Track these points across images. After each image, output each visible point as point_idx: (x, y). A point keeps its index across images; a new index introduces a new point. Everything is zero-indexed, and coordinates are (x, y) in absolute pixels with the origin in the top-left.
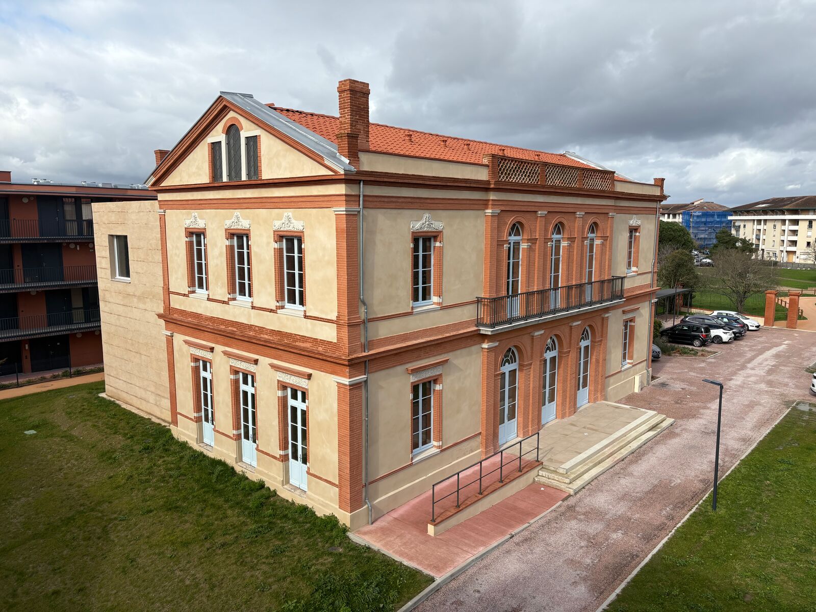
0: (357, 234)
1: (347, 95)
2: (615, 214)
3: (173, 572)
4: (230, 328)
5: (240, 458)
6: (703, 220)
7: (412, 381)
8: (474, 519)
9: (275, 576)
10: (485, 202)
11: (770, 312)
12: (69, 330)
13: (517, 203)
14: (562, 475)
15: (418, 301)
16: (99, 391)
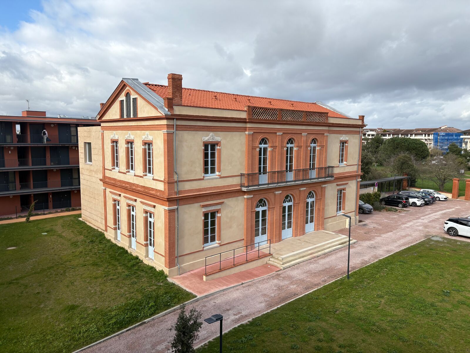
0: (173, 142)
1: (171, 80)
2: (329, 134)
3: (87, 288)
4: (127, 185)
5: (130, 246)
6: (446, 138)
7: (203, 211)
8: (229, 276)
9: (129, 291)
10: (245, 128)
11: (455, 191)
12: (70, 189)
13: (263, 129)
14: (280, 260)
15: (208, 174)
16: (79, 217)
